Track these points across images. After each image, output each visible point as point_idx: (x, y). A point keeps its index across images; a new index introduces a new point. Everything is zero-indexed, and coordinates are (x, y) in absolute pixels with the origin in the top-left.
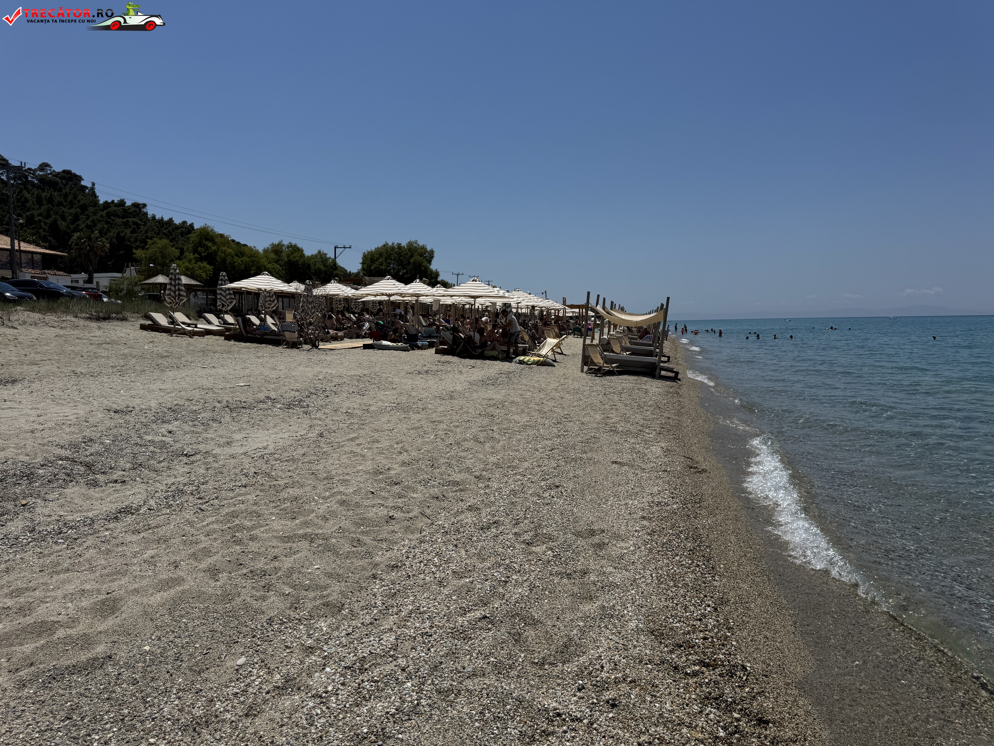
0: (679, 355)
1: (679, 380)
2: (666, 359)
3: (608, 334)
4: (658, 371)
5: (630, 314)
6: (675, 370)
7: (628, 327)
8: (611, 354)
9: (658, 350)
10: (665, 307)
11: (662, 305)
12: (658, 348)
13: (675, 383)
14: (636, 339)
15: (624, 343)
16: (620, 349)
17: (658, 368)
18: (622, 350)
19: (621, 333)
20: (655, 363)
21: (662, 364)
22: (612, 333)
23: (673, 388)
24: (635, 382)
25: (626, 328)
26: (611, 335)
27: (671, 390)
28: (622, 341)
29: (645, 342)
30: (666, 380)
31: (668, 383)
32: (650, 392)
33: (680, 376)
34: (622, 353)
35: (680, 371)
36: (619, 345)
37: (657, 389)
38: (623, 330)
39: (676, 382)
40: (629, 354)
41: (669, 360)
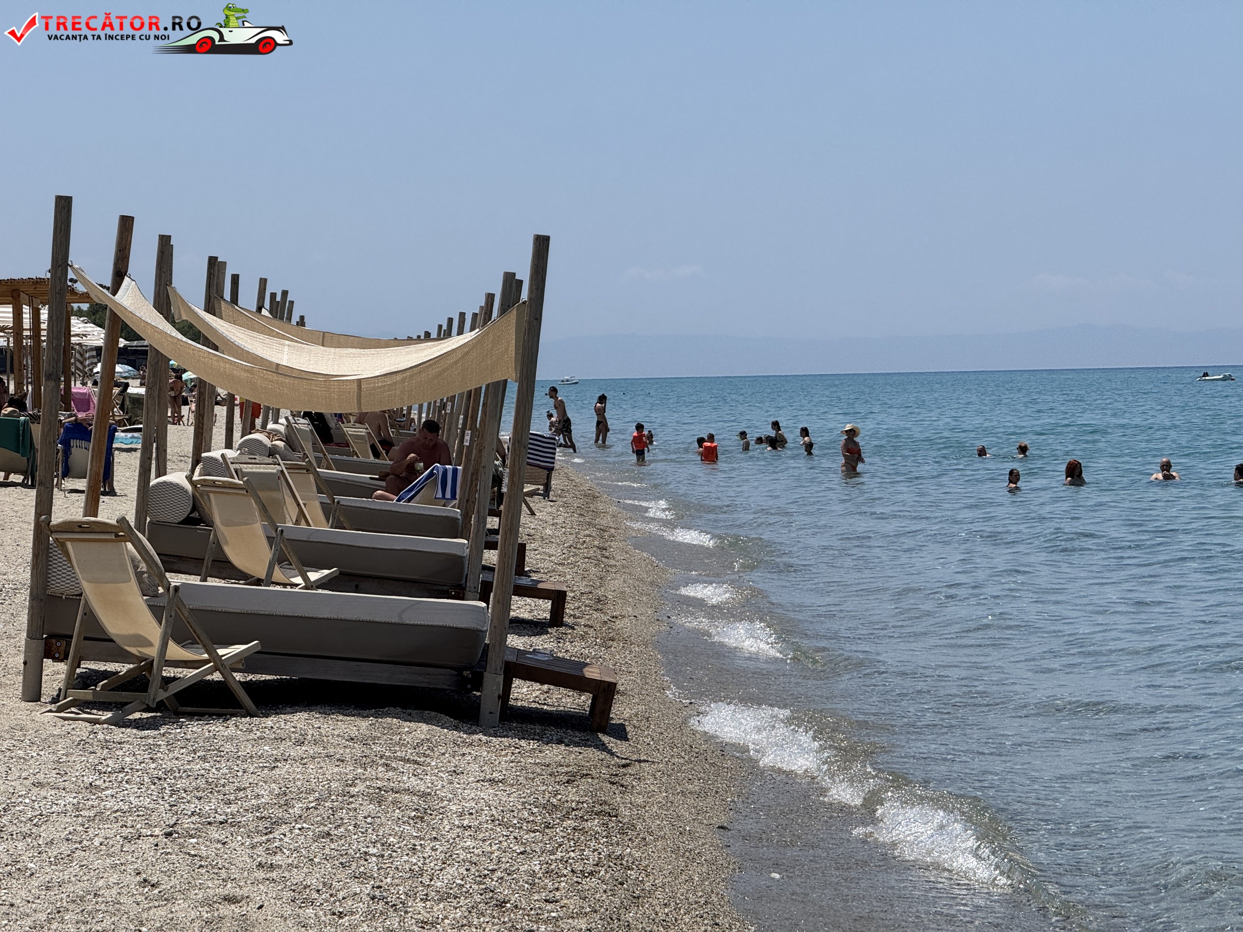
0: (616, 583)
1: (620, 733)
2: (541, 609)
3: (197, 460)
4: (493, 681)
5: (325, 339)
6: (591, 673)
7: (318, 420)
8: (213, 582)
9: (491, 557)
10: (525, 295)
11: (511, 283)
12: (492, 546)
13: (592, 754)
14: (366, 491)
15: (292, 512)
16: (266, 554)
17: (495, 663)
18: (280, 559)
19: (272, 452)
20: (473, 635)
21: (515, 641)
22: (216, 454)
23: (584, 784)
24: (358, 749)
25: (303, 424)
26: (213, 466)
27: (571, 794)
28: (280, 504)
29: (416, 506)
30: (539, 738)
31: (554, 753)
32: (443, 812)
33: (620, 711)
34: (278, 575)
35: (623, 683)
36: (258, 527)
37: (488, 793)
38: (290, 439)
39: (603, 747)
40: (322, 584)
41: (557, 619)
